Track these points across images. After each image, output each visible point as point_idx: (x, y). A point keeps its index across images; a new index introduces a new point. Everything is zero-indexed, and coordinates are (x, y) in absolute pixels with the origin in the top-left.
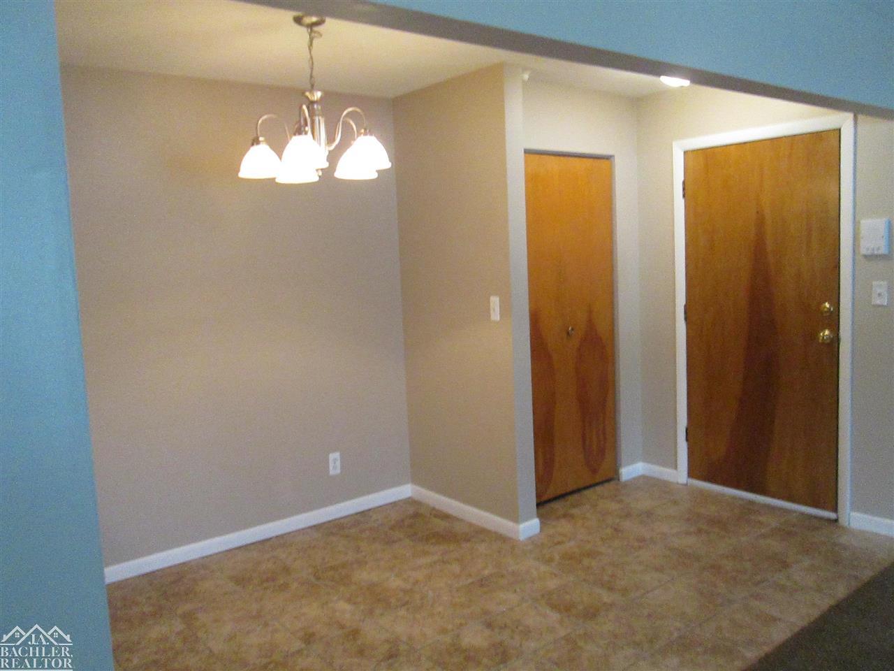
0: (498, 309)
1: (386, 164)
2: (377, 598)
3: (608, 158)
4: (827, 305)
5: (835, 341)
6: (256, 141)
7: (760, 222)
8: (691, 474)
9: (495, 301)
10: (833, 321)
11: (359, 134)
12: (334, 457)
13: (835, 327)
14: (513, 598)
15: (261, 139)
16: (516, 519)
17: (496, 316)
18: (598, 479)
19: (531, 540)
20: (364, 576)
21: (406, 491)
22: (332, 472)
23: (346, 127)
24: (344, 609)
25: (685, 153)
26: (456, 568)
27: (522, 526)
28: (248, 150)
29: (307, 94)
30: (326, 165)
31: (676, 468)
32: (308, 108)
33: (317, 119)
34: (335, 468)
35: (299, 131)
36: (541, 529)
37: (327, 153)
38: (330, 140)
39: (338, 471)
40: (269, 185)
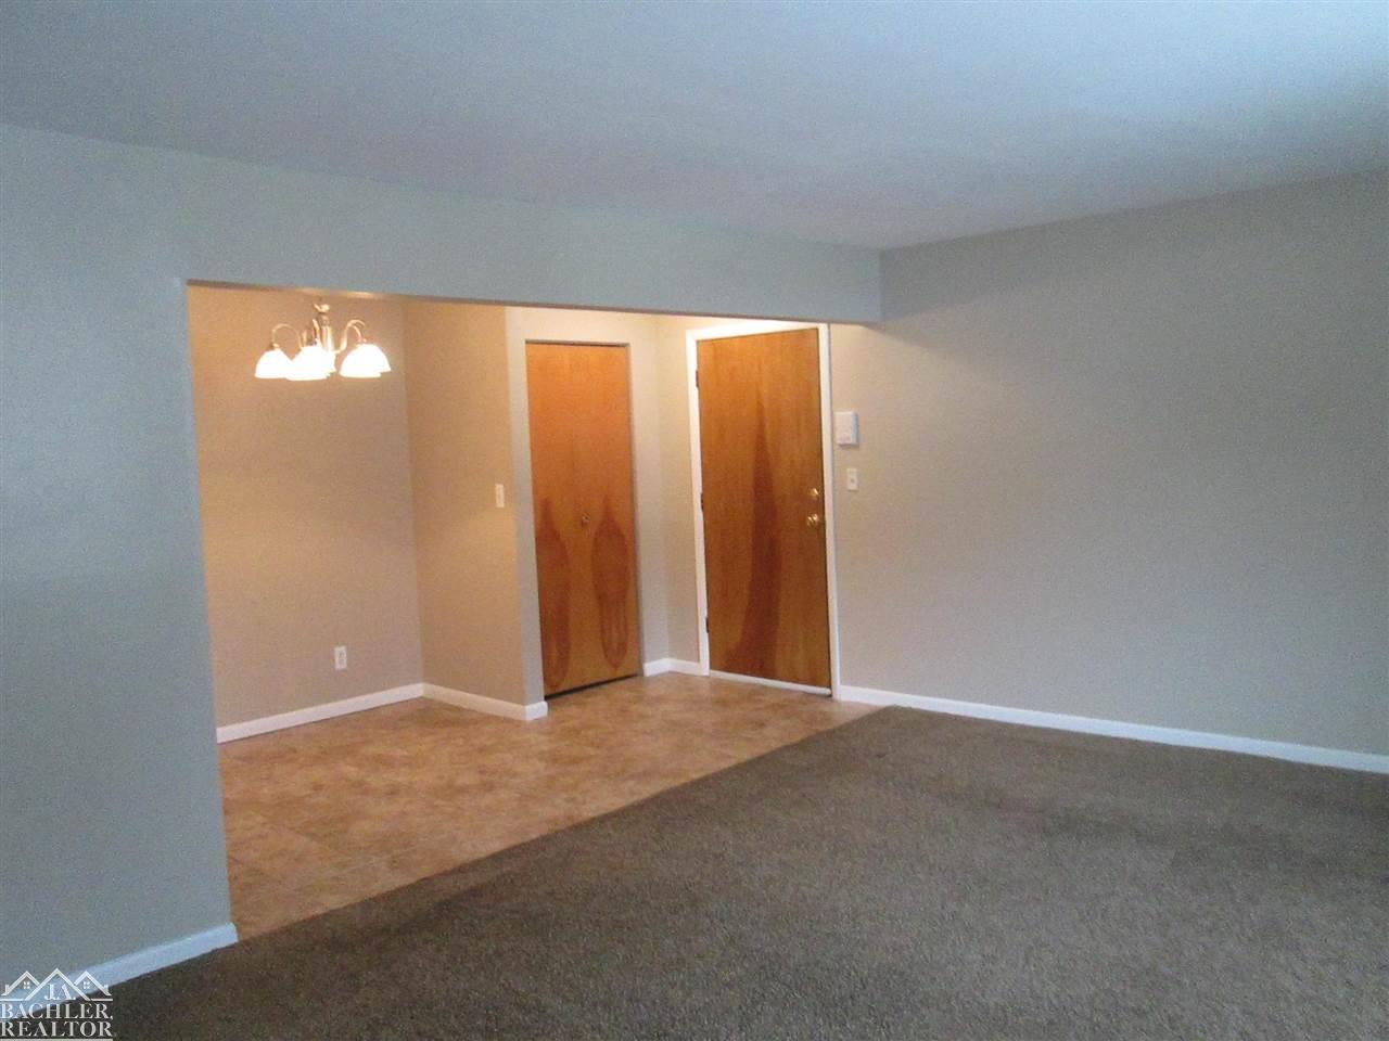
0: (502, 495)
1: (387, 368)
2: (383, 762)
3: (624, 346)
4: (816, 491)
5: (822, 524)
6: (271, 347)
7: (760, 411)
8: (713, 666)
9: (500, 489)
10: (819, 506)
11: (363, 342)
12: (340, 650)
13: (822, 511)
14: (509, 757)
15: (275, 345)
16: (522, 701)
17: (500, 503)
18: (620, 673)
19: (538, 721)
20: (371, 750)
21: (417, 690)
22: (338, 666)
23: (352, 333)
24: (351, 771)
25: (698, 342)
26: (461, 741)
27: (528, 707)
28: (263, 353)
29: (316, 307)
30: (334, 370)
31: (698, 660)
32: (317, 320)
33: (324, 328)
34: (341, 662)
35: (311, 342)
36: (549, 713)
37: (334, 357)
38: (337, 345)
39: (344, 666)
40: (282, 385)
